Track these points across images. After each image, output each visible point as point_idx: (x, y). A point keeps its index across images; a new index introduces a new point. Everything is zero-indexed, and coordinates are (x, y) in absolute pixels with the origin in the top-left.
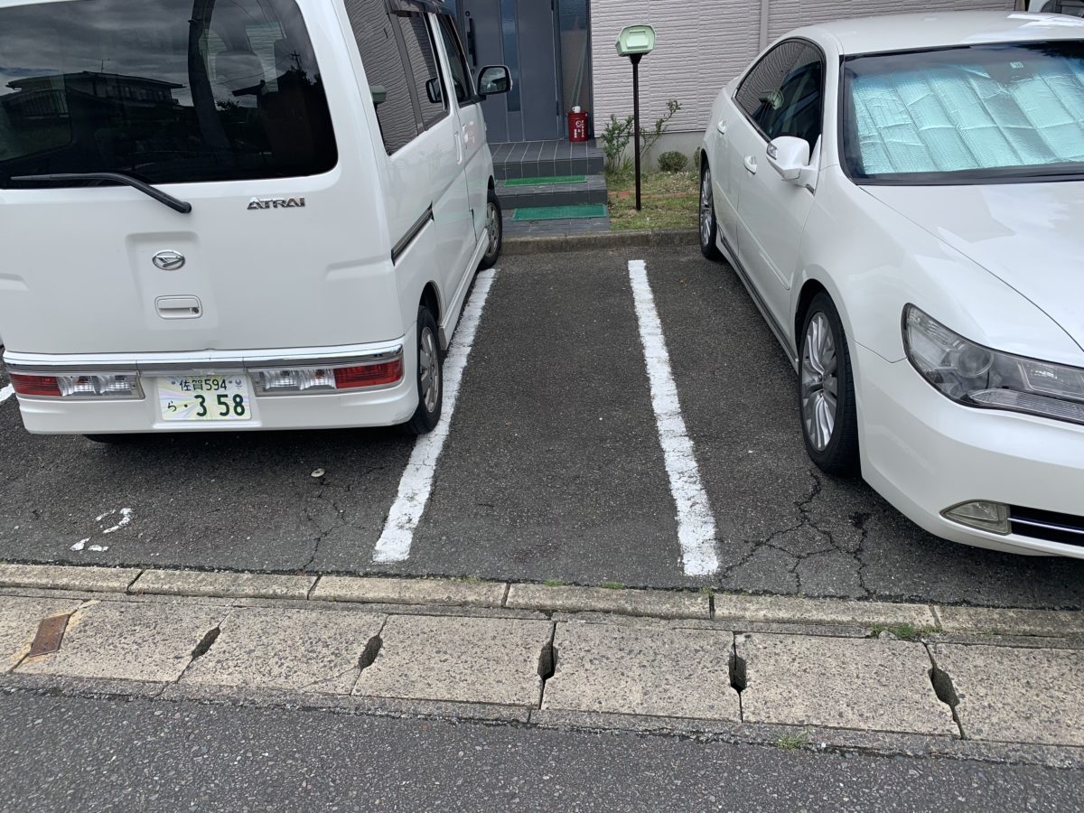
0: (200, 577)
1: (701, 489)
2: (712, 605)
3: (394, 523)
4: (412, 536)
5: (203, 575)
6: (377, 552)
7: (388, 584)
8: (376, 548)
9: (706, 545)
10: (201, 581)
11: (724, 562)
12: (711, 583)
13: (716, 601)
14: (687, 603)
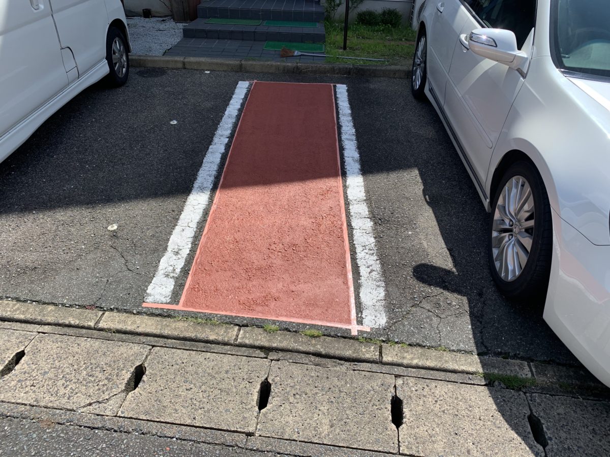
0: (16, 307)
1: (377, 260)
2: (381, 353)
3: (162, 272)
4: (174, 283)
5: (18, 305)
6: (149, 295)
7: (153, 322)
8: (148, 291)
9: (378, 304)
10: (15, 311)
11: (390, 318)
12: (381, 335)
13: (383, 350)
14: (364, 350)
